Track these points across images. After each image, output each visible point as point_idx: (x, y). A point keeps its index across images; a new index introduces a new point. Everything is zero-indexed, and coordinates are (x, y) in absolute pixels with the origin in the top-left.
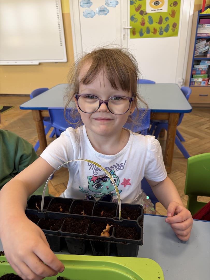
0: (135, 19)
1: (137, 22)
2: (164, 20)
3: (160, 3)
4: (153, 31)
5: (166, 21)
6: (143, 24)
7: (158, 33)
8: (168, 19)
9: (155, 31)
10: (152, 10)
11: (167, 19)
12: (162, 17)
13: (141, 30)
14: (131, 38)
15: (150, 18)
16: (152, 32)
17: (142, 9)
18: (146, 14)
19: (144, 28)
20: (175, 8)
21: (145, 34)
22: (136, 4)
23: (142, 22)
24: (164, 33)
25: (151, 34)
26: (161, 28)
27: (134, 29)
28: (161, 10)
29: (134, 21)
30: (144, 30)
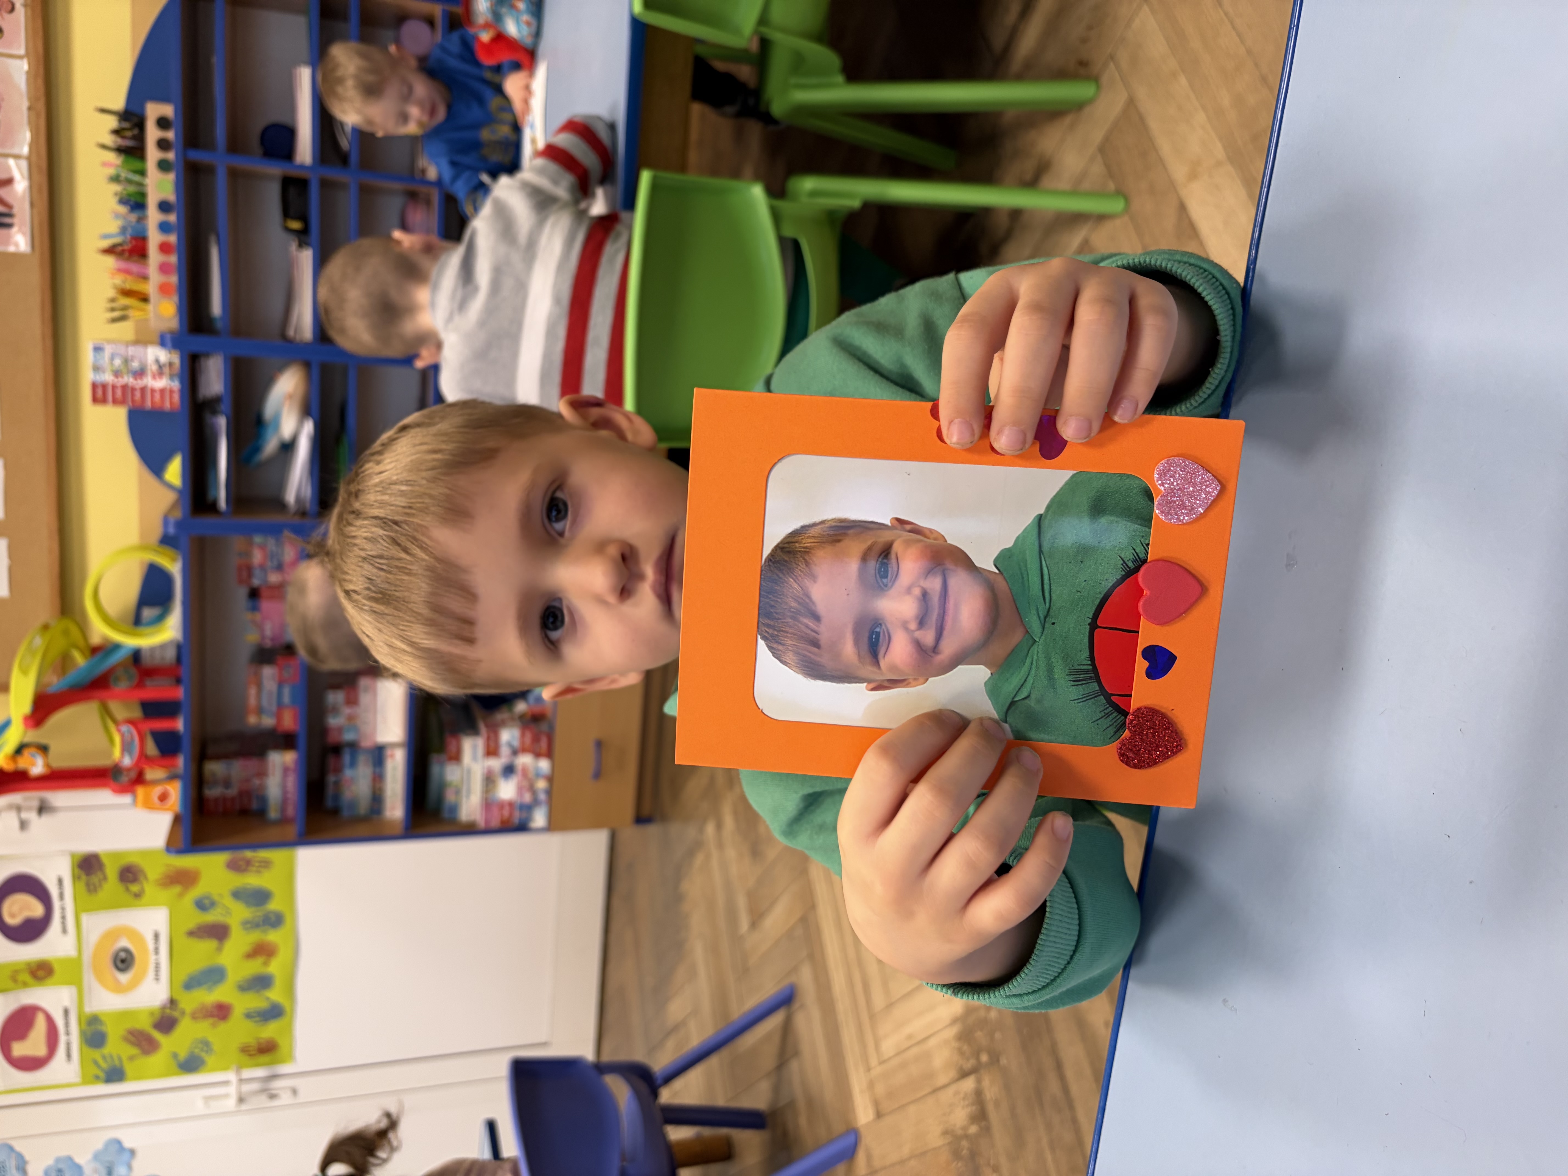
0: (196, 1051)
1: (210, 1039)
2: (210, 917)
3: (124, 943)
4: (260, 960)
5: (213, 904)
6: (221, 1012)
7: (273, 936)
8: (208, 897)
9: (263, 951)
10: (157, 978)
11: (203, 905)
12: (191, 924)
13: (249, 1016)
14: (290, 1057)
15: (191, 984)
16: (266, 964)
17: (145, 1024)
18: (173, 1002)
19: (242, 1003)
20: (154, 871)
21: (275, 995)
22: (120, 1059)
23: (211, 1016)
24: (274, 905)
25: (274, 968)
26: (250, 925)
27: (245, 1050)
28: (156, 936)
29: (207, 1052)
30: (254, 1001)
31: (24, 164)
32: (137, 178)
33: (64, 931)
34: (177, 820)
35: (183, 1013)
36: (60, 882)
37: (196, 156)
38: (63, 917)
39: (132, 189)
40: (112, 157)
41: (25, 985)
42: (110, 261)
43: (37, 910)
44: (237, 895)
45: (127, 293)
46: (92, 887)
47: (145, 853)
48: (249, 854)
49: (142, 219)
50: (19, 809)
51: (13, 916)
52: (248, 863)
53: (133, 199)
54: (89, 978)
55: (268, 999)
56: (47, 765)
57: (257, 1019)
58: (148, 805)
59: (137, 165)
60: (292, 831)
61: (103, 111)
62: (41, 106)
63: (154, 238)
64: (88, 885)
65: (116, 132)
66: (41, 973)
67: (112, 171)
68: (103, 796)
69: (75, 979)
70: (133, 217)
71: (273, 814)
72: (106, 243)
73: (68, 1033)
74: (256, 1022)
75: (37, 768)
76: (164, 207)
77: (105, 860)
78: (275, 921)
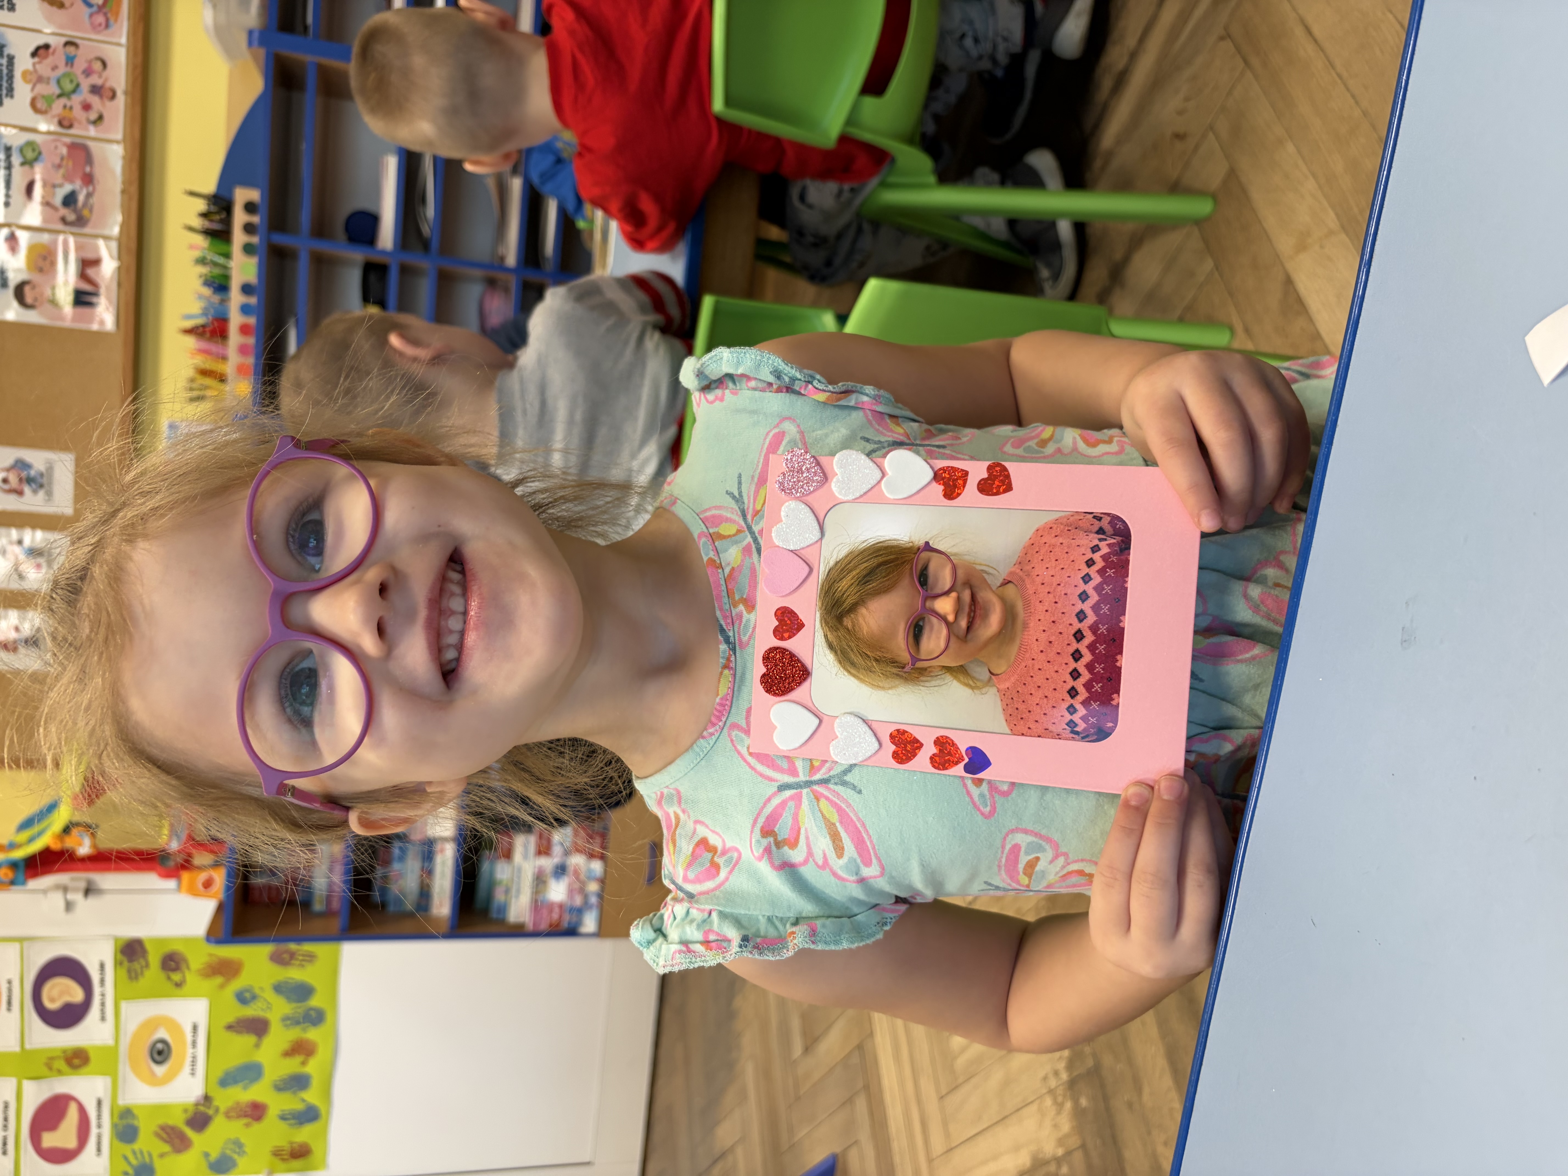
0: (228, 1152)
1: (243, 1140)
2: (250, 1011)
3: (162, 1034)
4: (298, 1059)
5: (254, 997)
6: (256, 1111)
7: (313, 1034)
8: (249, 990)
9: (301, 1049)
10: (193, 1073)
11: (244, 998)
12: (230, 1019)
13: (283, 1118)
14: (321, 1165)
15: (227, 1080)
16: (304, 1063)
17: (178, 1120)
18: (207, 1099)
19: (278, 1104)
20: (196, 961)
21: (311, 1096)
23: (246, 1116)
24: (315, 1002)
25: (312, 1068)
26: (290, 1021)
27: (277, 1153)
28: (195, 1028)
29: (239, 1154)
30: (290, 1102)
31: (114, 245)
32: (221, 260)
33: (103, 1019)
34: (220, 908)
35: (217, 1110)
36: (102, 966)
37: (280, 239)
38: (103, 1004)
39: (217, 271)
40: (200, 241)
41: (60, 1072)
42: (191, 342)
43: (77, 995)
44: (279, 988)
45: (204, 373)
46: (133, 975)
47: (188, 941)
48: (293, 946)
49: (224, 301)
50: (65, 889)
51: (52, 1000)
52: (292, 955)
53: (217, 281)
54: (124, 1069)
55: (303, 1100)
56: (94, 846)
57: (292, 1122)
58: (193, 892)
59: (222, 247)
60: (336, 924)
61: (193, 194)
62: (134, 189)
63: (236, 319)
64: (129, 971)
65: (204, 215)
66: (76, 1062)
67: (197, 254)
68: (150, 880)
69: (111, 1071)
70: (216, 299)
71: (318, 906)
72: (189, 324)
73: (99, 1126)
74: (290, 1125)
75: (84, 849)
76: (247, 289)
77: (148, 946)
78: (316, 1018)
